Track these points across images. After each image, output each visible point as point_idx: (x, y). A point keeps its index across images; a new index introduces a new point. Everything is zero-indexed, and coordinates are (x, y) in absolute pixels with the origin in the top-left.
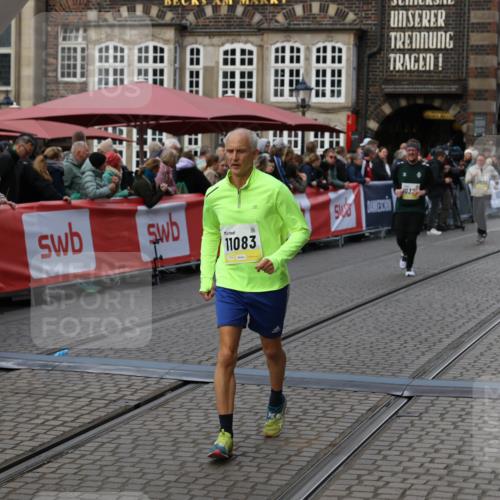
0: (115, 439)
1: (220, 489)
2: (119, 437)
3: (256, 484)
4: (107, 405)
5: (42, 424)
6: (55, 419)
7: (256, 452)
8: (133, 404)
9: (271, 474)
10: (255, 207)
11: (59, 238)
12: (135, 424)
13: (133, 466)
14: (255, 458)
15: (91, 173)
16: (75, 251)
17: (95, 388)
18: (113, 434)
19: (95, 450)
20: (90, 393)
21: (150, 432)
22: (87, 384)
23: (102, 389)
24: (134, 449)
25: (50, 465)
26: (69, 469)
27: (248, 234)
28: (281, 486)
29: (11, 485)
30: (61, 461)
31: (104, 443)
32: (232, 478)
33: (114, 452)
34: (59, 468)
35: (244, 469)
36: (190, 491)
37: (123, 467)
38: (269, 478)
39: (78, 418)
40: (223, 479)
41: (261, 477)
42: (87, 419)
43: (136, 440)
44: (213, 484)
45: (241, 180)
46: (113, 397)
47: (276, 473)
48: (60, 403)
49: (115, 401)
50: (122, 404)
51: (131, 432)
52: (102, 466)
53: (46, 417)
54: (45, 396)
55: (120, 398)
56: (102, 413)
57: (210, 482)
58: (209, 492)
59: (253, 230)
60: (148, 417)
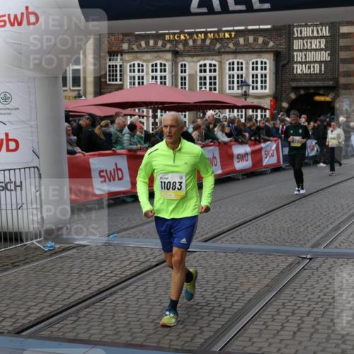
0: (144, 284)
1: (205, 311)
2: (147, 282)
3: (225, 308)
4: (140, 264)
5: (104, 275)
6: (111, 273)
7: (225, 290)
8: (155, 264)
9: (233, 302)
11: (110, 171)
12: (156, 275)
13: (155, 299)
14: (224, 294)
15: (128, 135)
16: (120, 179)
17: (132, 255)
18: (144, 281)
19: (134, 290)
20: (130, 258)
21: (164, 280)
22: (128, 254)
23: (137, 256)
24: (155, 289)
25: (109, 298)
26: (120, 301)
28: (240, 310)
29: (87, 310)
30: (116, 296)
31: (138, 286)
32: (212, 305)
33: (144, 291)
34: (114, 300)
35: (218, 300)
36: (188, 312)
37: (149, 299)
38: (232, 305)
39: (123, 272)
40: (207, 305)
41: (228, 304)
42: (128, 273)
43: (156, 284)
44: (201, 308)
46: (143, 260)
47: (237, 302)
48: (114, 264)
49: (144, 262)
50: (148, 264)
51: (154, 280)
52: (138, 299)
53: (106, 272)
54: (105, 260)
55: (147, 261)
56: (137, 269)
57: (200, 307)
58: (199, 313)
60: (162, 271)
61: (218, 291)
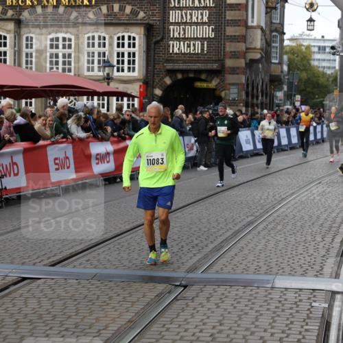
10: (165, 143)
14: (74, 332)
27: (160, 157)
45: (155, 130)
59: (162, 155)
61: (66, 330)
